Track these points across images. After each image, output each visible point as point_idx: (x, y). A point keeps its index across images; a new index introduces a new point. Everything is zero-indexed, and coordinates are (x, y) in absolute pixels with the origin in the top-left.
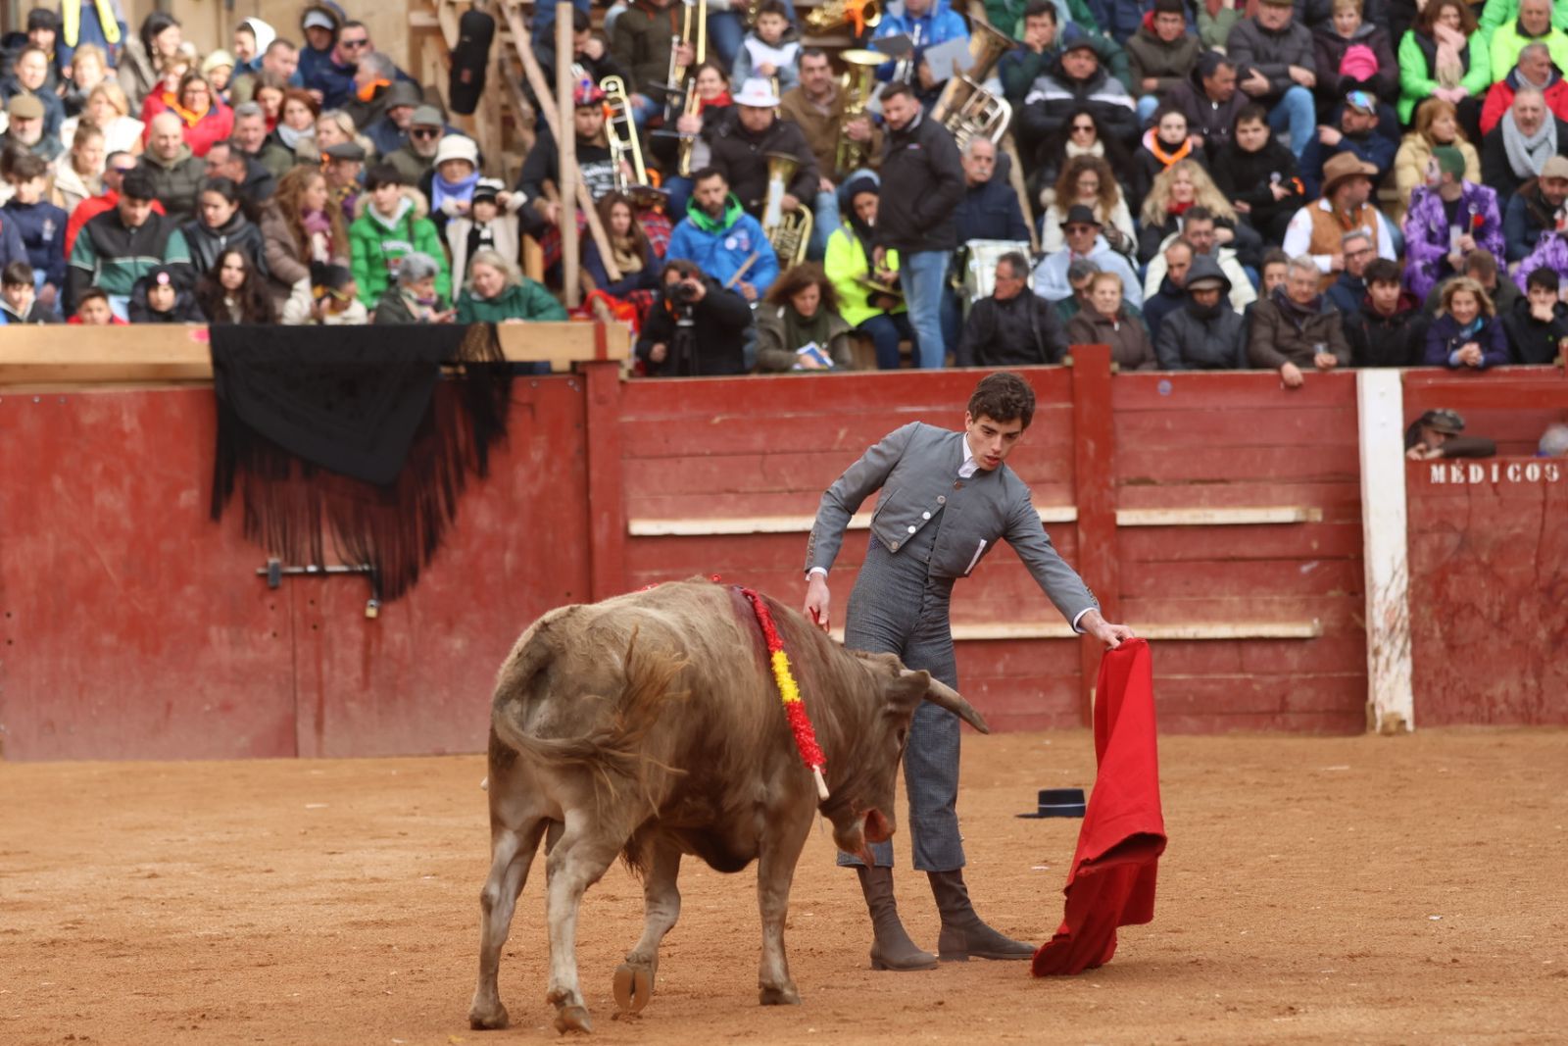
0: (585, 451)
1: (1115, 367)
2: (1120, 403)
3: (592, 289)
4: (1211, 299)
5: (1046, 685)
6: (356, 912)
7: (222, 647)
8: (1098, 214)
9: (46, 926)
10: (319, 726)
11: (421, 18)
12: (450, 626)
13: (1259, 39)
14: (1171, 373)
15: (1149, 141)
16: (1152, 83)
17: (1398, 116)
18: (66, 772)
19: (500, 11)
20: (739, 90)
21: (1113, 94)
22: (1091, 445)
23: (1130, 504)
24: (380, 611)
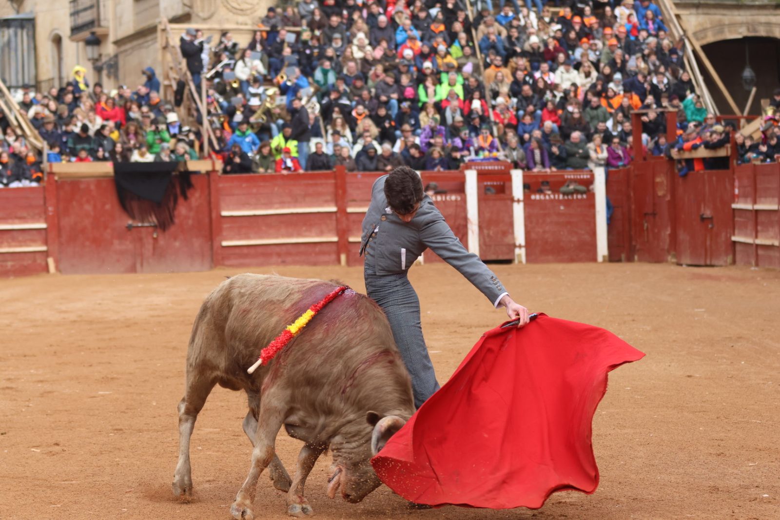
0: (210, 194)
1: (346, 171)
2: (349, 179)
3: (211, 152)
4: (372, 154)
5: (329, 253)
6: (152, 313)
7: (117, 245)
8: (341, 132)
9: (72, 317)
10: (142, 265)
11: (166, 83)
12: (175, 239)
13: (385, 87)
14: (362, 173)
15: (354, 113)
16: (356, 98)
17: (418, 106)
18: (77, 277)
19: (187, 80)
20: (249, 100)
21: (345, 101)
22: (340, 192)
23: (351, 206)
24: (158, 236)
